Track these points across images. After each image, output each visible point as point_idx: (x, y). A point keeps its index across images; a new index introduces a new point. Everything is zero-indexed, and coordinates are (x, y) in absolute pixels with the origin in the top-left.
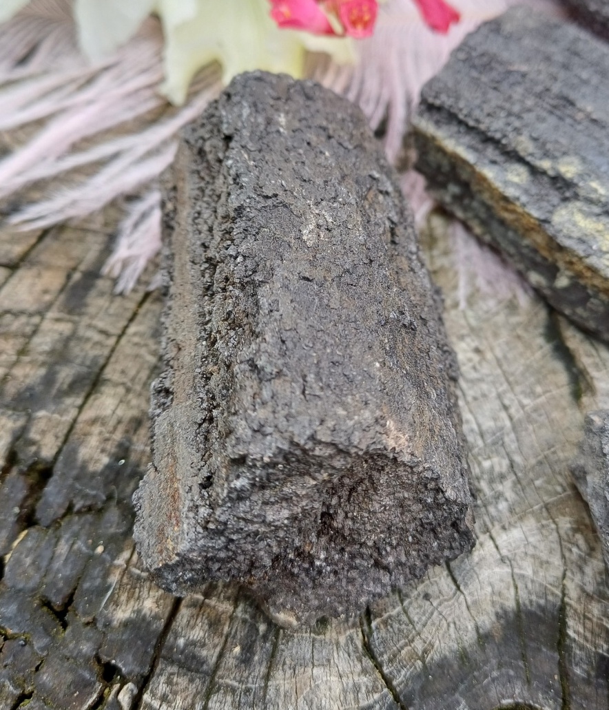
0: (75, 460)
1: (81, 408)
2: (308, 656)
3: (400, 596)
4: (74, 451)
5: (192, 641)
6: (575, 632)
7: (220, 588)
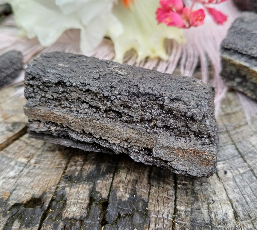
0: (116, 197)
1: (113, 178)
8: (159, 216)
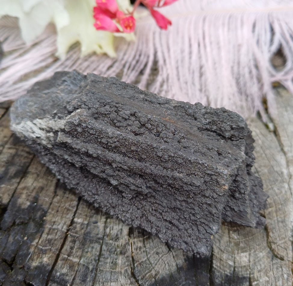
0: (16, 204)
1: (19, 183)
2: (109, 278)
3: (146, 253)
4: (16, 201)
5: (63, 274)
6: (216, 266)
7: (74, 253)
8: (54, 227)
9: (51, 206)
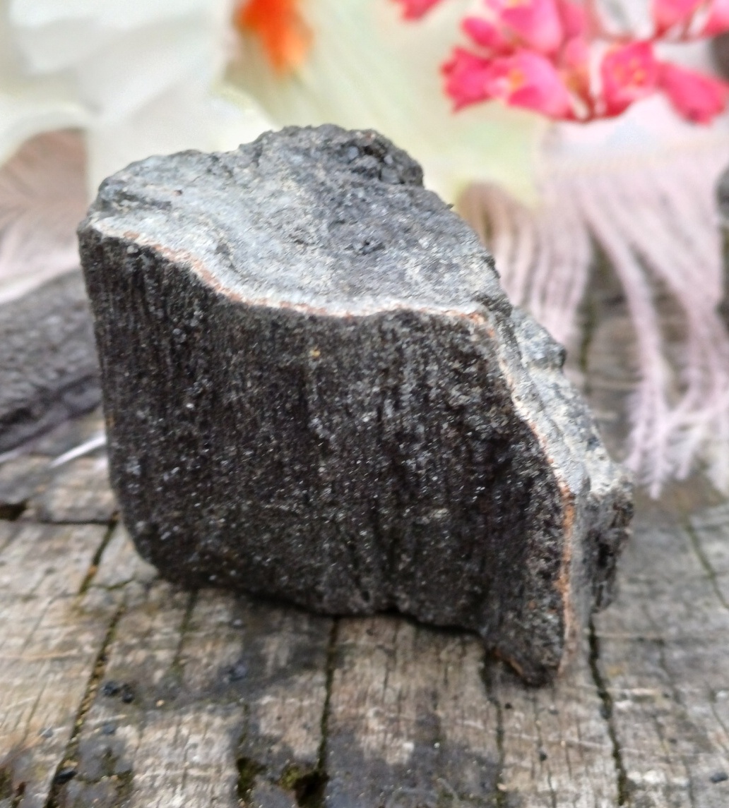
4: (351, 741)
9: (506, 744)
